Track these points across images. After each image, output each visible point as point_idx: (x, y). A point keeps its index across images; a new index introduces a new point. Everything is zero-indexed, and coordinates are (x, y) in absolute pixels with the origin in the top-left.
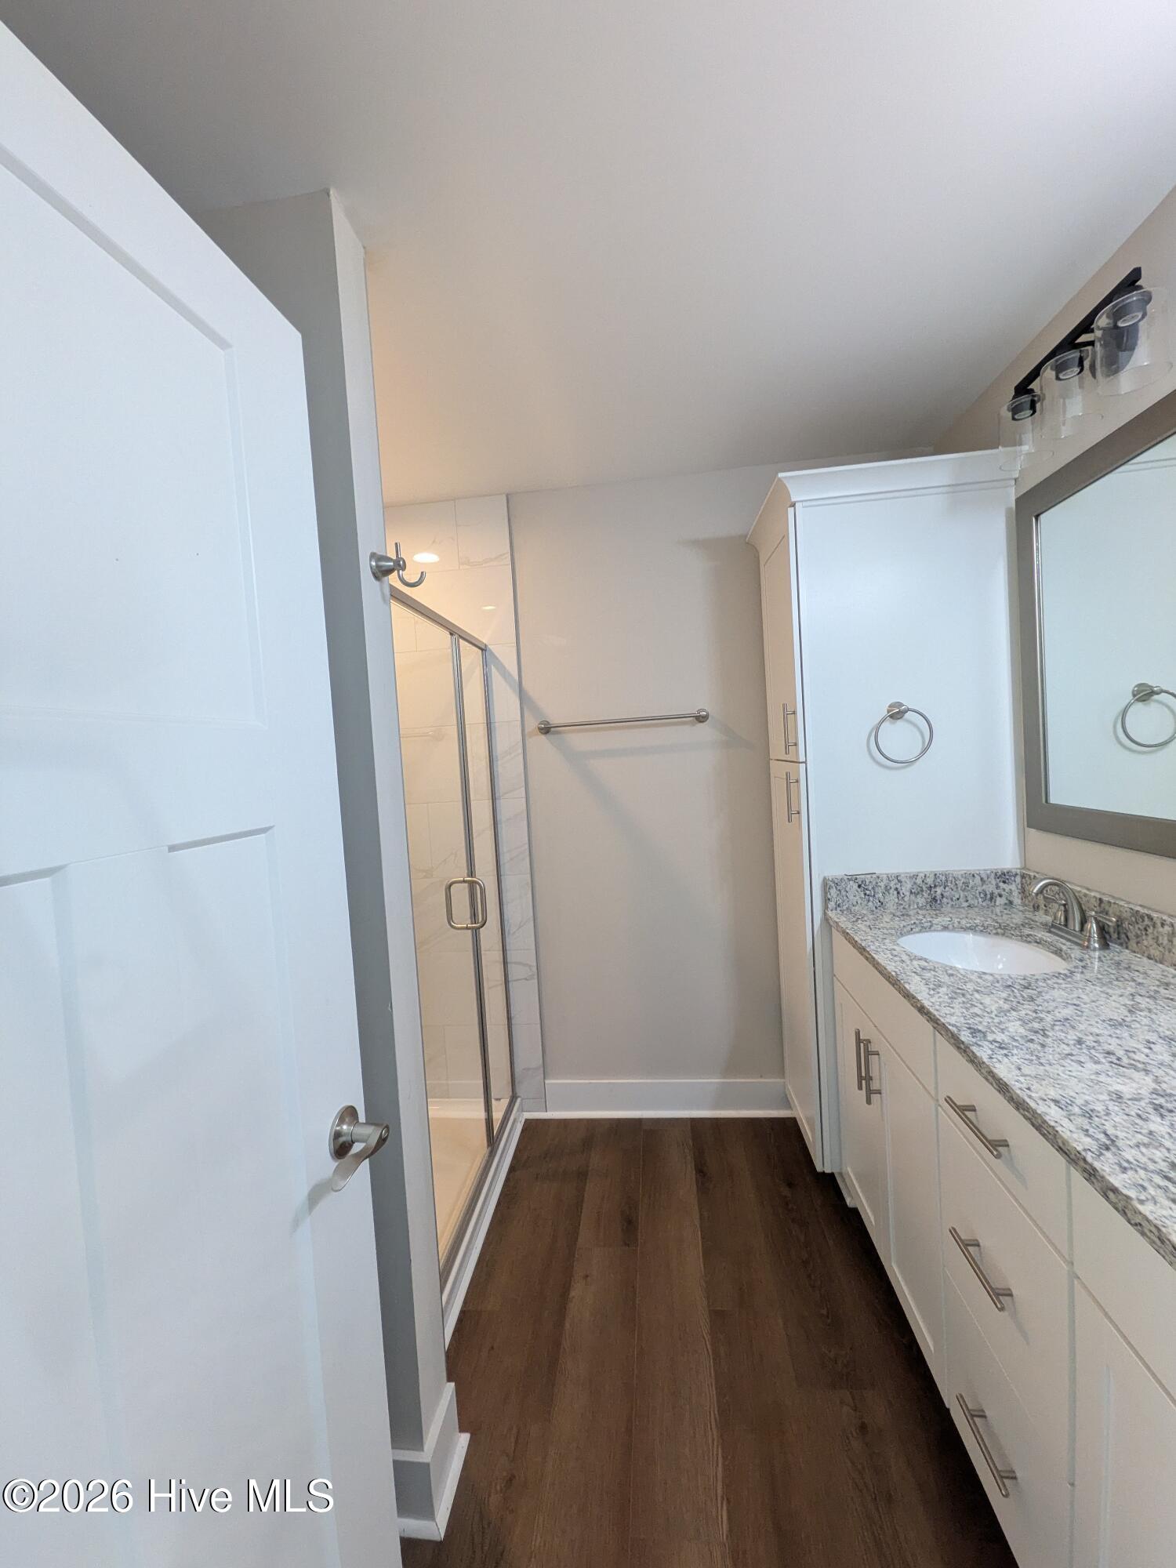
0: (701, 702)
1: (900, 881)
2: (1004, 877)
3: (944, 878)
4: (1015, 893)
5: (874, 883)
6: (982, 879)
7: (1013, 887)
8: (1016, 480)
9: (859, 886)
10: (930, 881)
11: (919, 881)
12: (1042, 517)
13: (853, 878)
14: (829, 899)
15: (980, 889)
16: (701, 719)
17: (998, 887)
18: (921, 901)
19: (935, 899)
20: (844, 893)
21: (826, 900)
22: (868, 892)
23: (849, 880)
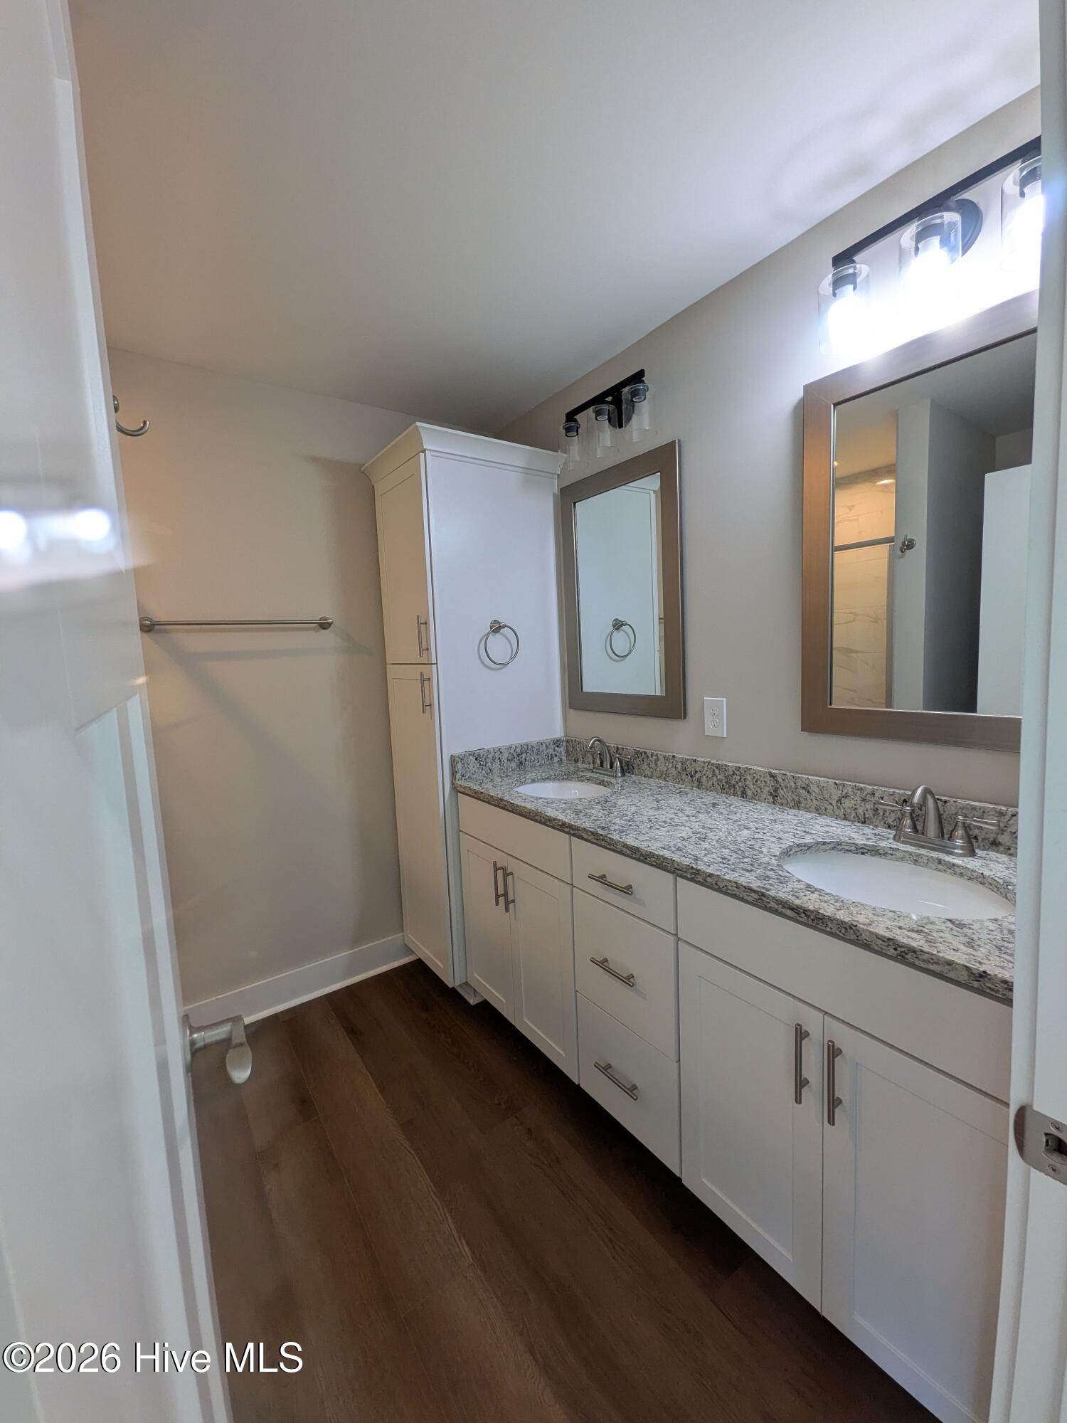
0: (324, 609)
1: (501, 752)
2: (557, 743)
3: (526, 747)
4: (563, 753)
5: (485, 755)
6: (546, 745)
7: (562, 749)
8: (558, 475)
9: (476, 759)
10: (518, 750)
11: (512, 751)
12: (577, 504)
13: (472, 754)
14: (456, 772)
15: (545, 753)
16: (324, 625)
17: (554, 750)
18: (514, 765)
19: (521, 763)
20: (466, 766)
21: (453, 773)
22: (482, 763)
23: (470, 755)
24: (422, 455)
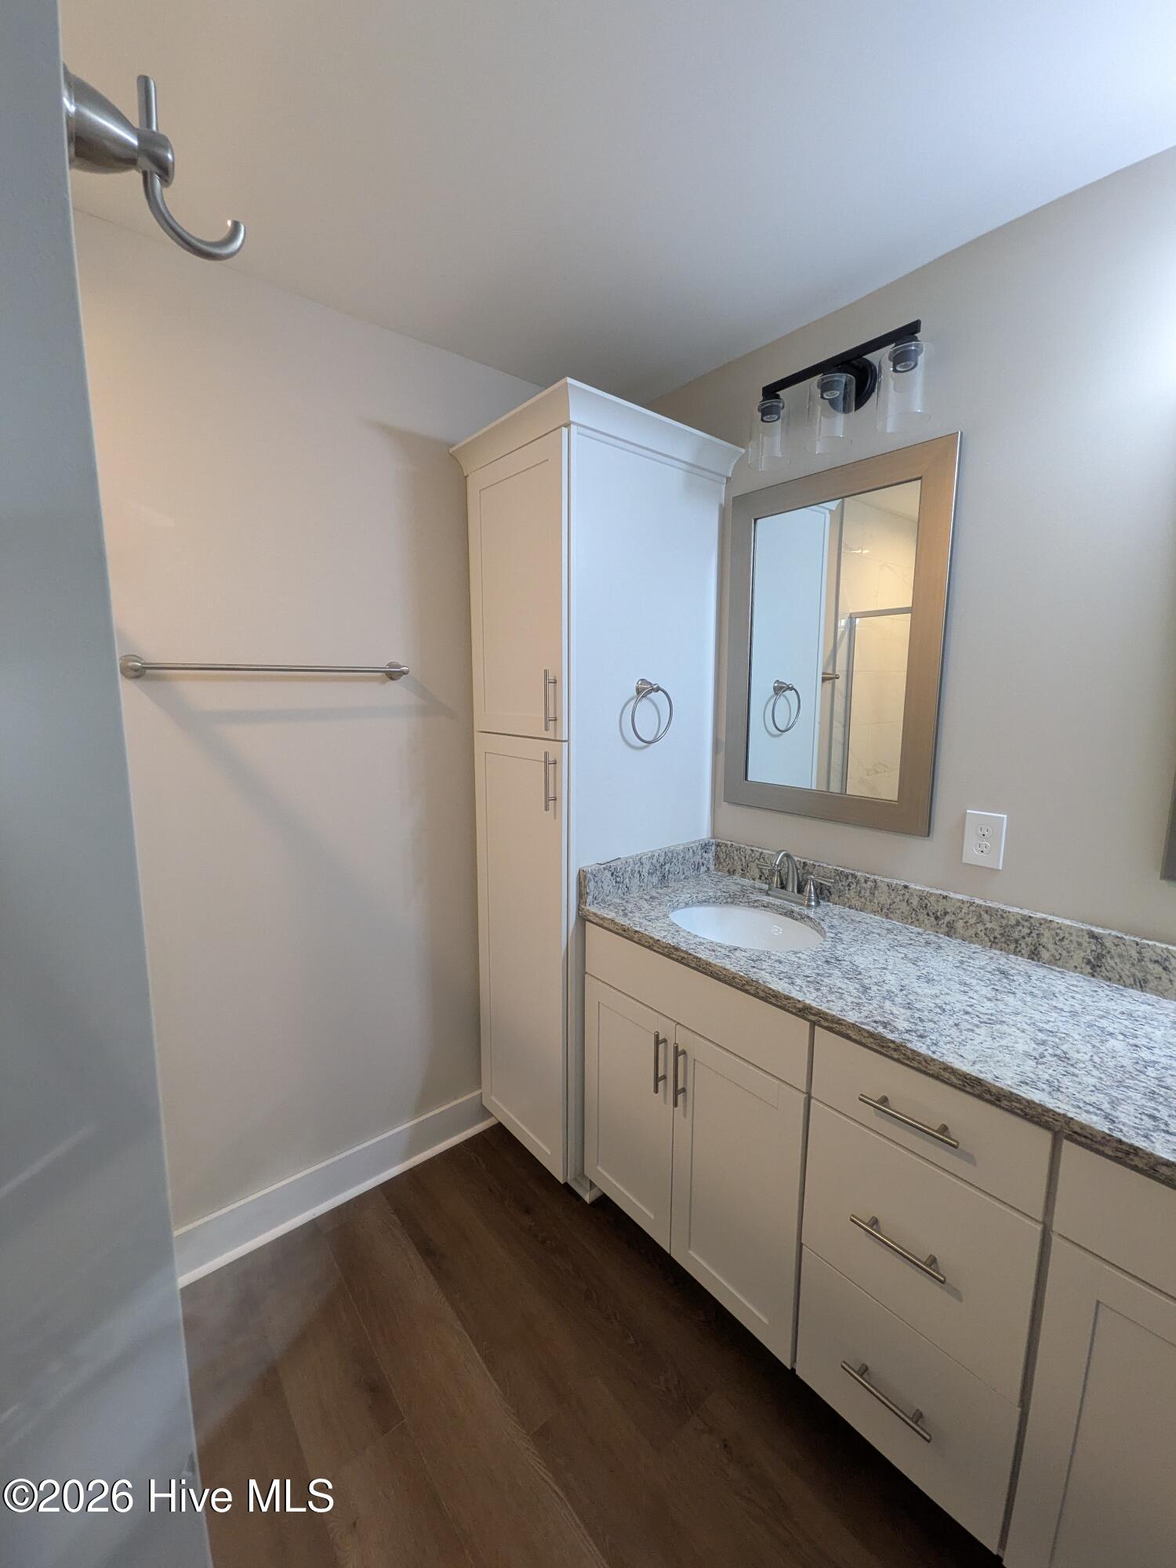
0: (396, 653)
1: (642, 864)
2: (705, 847)
3: (670, 854)
4: (712, 861)
5: (623, 869)
6: (693, 851)
7: (711, 855)
8: (728, 479)
9: (612, 874)
10: (661, 860)
11: (654, 861)
12: (759, 521)
13: (608, 866)
14: (587, 893)
15: (692, 861)
16: (393, 674)
17: (702, 857)
18: (655, 880)
19: (664, 876)
21: (581, 896)
22: (618, 879)
23: (605, 869)
24: (565, 430)
